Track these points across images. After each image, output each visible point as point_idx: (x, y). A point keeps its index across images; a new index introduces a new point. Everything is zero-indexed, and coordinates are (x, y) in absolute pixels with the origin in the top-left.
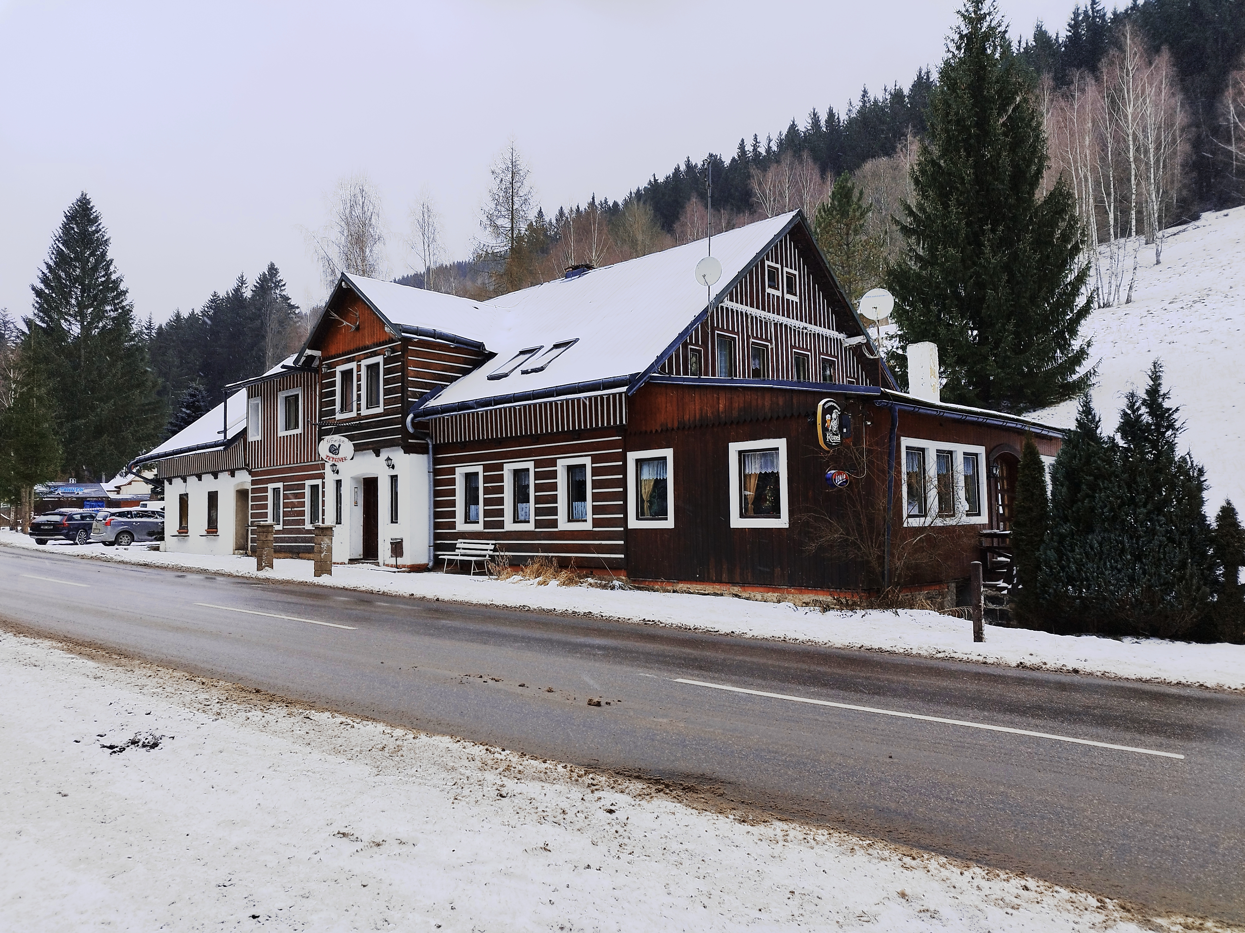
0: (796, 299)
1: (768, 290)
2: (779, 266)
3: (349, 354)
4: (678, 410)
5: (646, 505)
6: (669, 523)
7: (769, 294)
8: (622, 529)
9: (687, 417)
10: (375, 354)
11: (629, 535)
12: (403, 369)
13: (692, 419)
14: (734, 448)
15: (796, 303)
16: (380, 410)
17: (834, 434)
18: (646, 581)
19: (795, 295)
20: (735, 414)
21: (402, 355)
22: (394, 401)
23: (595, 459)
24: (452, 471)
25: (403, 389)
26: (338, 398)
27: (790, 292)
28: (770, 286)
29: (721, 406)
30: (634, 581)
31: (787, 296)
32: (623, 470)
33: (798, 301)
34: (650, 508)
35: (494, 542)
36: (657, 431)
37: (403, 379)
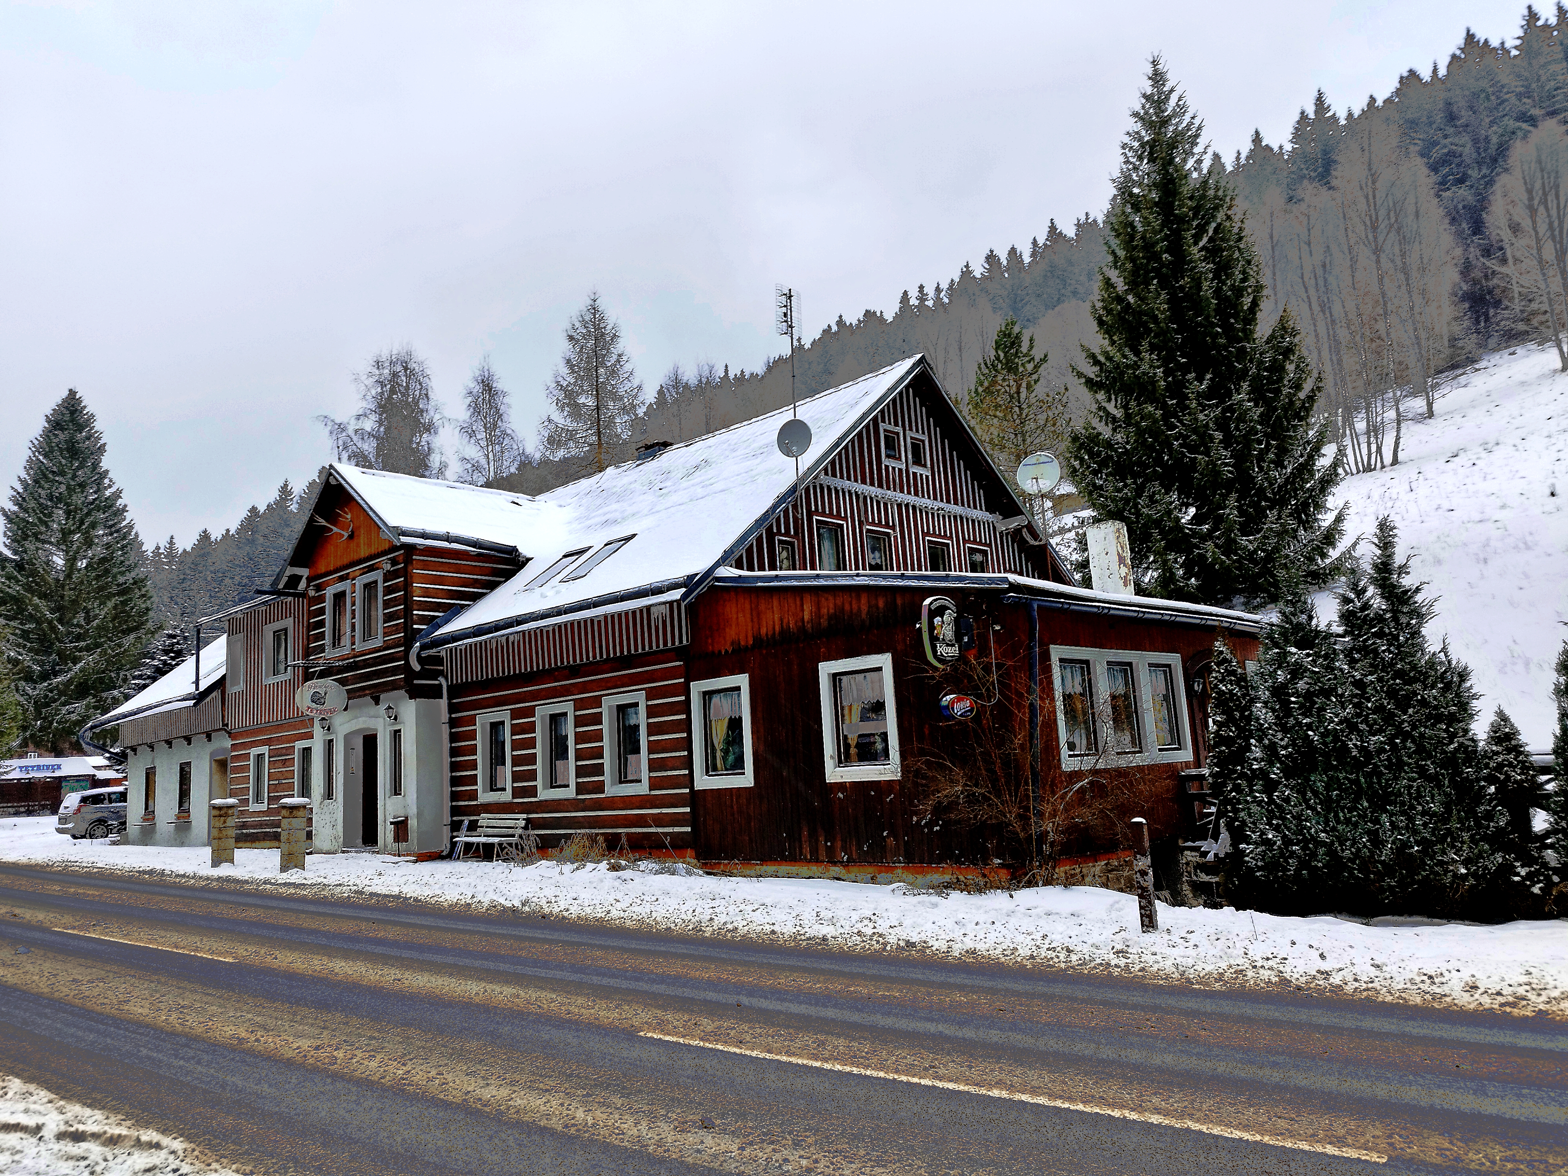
0: (926, 472)
1: (885, 461)
2: (899, 429)
3: (342, 571)
4: (752, 621)
5: (719, 754)
6: (746, 779)
7: (887, 467)
8: (688, 791)
9: (764, 631)
10: (371, 569)
11: (697, 798)
12: (407, 586)
13: (770, 633)
14: (826, 669)
15: (927, 477)
16: (378, 643)
17: (948, 645)
18: (720, 864)
19: (925, 466)
20: (824, 622)
21: (405, 568)
22: (396, 629)
23: (651, 694)
24: (472, 721)
25: (407, 612)
26: (327, 629)
27: (918, 461)
28: (888, 456)
29: (806, 613)
30: (705, 865)
31: (914, 469)
32: (686, 707)
33: (929, 474)
34: (724, 759)
35: (525, 816)
36: (726, 651)
37: (407, 600)
